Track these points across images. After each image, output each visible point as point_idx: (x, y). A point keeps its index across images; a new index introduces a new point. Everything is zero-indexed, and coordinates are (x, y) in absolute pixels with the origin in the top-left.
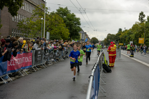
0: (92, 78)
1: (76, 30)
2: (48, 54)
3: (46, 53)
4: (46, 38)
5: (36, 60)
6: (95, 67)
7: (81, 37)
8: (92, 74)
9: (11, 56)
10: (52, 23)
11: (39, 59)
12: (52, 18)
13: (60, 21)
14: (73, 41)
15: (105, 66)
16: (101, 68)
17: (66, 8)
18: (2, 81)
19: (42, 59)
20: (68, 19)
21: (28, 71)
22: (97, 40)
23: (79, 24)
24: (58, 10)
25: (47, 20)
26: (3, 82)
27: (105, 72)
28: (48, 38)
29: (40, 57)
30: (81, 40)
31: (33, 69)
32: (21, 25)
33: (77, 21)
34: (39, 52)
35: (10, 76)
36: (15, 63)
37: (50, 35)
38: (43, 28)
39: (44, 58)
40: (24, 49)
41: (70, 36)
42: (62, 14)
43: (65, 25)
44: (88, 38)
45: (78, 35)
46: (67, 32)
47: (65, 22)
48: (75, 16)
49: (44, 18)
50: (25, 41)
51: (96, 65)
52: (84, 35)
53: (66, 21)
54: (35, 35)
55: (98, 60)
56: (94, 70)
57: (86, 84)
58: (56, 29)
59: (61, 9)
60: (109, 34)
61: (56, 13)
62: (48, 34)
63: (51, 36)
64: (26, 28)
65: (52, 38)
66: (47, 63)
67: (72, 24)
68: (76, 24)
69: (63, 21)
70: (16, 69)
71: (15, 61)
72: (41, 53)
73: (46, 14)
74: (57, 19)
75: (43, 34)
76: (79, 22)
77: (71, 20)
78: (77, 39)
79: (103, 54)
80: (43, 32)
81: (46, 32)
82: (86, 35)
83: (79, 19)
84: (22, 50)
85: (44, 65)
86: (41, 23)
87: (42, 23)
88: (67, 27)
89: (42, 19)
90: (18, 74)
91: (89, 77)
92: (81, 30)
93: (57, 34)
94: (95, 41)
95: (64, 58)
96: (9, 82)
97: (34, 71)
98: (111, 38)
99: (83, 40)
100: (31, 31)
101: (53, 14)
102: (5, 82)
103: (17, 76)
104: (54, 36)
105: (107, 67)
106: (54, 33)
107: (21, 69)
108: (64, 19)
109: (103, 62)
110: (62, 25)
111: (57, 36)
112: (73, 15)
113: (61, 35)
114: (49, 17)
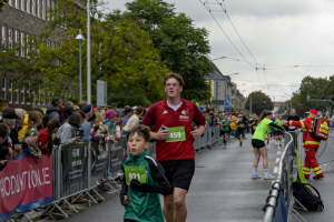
1: (193, 72)
2: (104, 156)
3: (98, 153)
4: (94, 102)
5: (67, 180)
7: (213, 92)
10: (113, 51)
11: (74, 174)
12: (114, 33)
15: (299, 189)
16: (287, 199)
19: (85, 173)
20: (168, 34)
21: (42, 217)
23: (204, 48)
24: (130, 6)
25: (96, 40)
27: (300, 210)
28: (101, 101)
29: (78, 167)
30: (215, 102)
31: (56, 210)
32: (10, 62)
33: (199, 41)
34: (77, 152)
37: (109, 89)
38: (84, 68)
39: (93, 172)
40: (25, 146)
42: (147, 18)
43: (157, 56)
44: (238, 94)
45: (203, 86)
47: (157, 43)
48: (189, 22)
49: (85, 35)
52: (222, 84)
53: (160, 41)
54: (59, 91)
55: (278, 170)
58: (129, 70)
60: (308, 79)
61: (126, 15)
62: (101, 86)
63: (113, 95)
64: (27, 71)
66: (103, 188)
67: (181, 51)
68: (193, 49)
69: (150, 42)
72: (82, 152)
73: (92, 20)
74: (131, 35)
75: (85, 89)
76: (205, 43)
77: (176, 37)
78: (200, 99)
81: (94, 82)
82: (231, 85)
83: (204, 32)
84: (19, 146)
85: (92, 192)
86: (76, 53)
87: (80, 50)
88: (163, 59)
89: (79, 37)
92: (210, 68)
93: (131, 86)
94: (260, 104)
97: (61, 218)
98: (314, 92)
99: (221, 102)
100: (46, 80)
101: (114, 18)
104: (122, 95)
105: (308, 193)
106: (121, 85)
107: (18, 210)
108: (153, 35)
109: (295, 176)
110: (149, 54)
111: (131, 91)
112: (184, 21)
113: (147, 90)
114: (103, 32)
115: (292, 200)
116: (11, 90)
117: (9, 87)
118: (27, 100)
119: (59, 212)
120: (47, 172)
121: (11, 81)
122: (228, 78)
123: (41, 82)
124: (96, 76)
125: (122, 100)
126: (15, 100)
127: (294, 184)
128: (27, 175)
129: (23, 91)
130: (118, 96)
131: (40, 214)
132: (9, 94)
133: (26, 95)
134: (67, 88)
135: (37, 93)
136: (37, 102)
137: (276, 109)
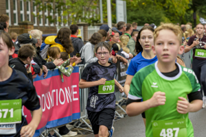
37: (129, 8)
54: (80, 12)
62: (121, 5)
63: (133, 14)
75: (105, 9)
93: (149, 4)
104: (141, 13)
106: (139, 4)
107: (48, 127)
111: (150, 9)
113: (164, 8)
116: (35, 13)
117: (33, 10)
118: (51, 22)
119: (87, 127)
120: (75, 89)
121: (34, 5)
123: (63, 4)
125: (141, 18)
126: (39, 22)
128: (55, 93)
129: (46, 14)
130: (137, 15)
132: (33, 17)
133: (50, 17)
134: (88, 10)
135: (59, 15)
136: (60, 24)
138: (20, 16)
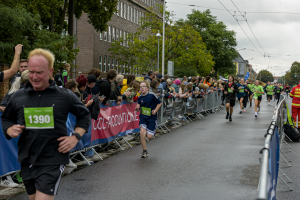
0: (266, 153)
1: (226, 57)
2: (171, 105)
4: (166, 73)
6: (271, 132)
7: (237, 70)
8: (267, 146)
9: (98, 110)
10: (178, 42)
12: (179, 33)
13: (194, 39)
14: (222, 79)
15: (288, 129)
16: (280, 133)
17: (208, 12)
18: (82, 159)
19: (159, 114)
20: (212, 33)
21: (134, 140)
22: (270, 75)
23: (233, 42)
24: (190, 17)
25: (168, 37)
26: (84, 162)
28: (170, 73)
30: (239, 76)
32: (117, 49)
33: (230, 39)
35: (98, 150)
36: (106, 125)
37: (175, 67)
38: (161, 53)
39: (164, 114)
40: (124, 97)
41: (216, 68)
42: (199, 24)
43: (205, 47)
44: (253, 71)
45: (231, 66)
46: (208, 60)
47: (205, 39)
48: (224, 27)
49: (161, 34)
50: (125, 81)
51: (272, 127)
52: (243, 65)
53: (207, 38)
54: (145, 67)
55: (275, 117)
56: (269, 137)
57: (250, 167)
58: (187, 55)
59: (197, 13)
60: (296, 63)
61: (187, 22)
62: (171, 64)
63: (177, 70)
64: (127, 54)
65: (178, 74)
66: (169, 124)
67: (219, 44)
68: (226, 44)
69: (200, 38)
70: (108, 136)
71: (106, 120)
73: (166, 24)
74: (188, 34)
75: (161, 66)
76: (234, 40)
77: (216, 36)
78: (229, 73)
79: (284, 103)
80: (161, 61)
81: (166, 62)
82: (248, 66)
83: (233, 33)
84: (120, 98)
85: (163, 127)
86: (156, 44)
87: (158, 42)
88: (208, 49)
89: (158, 35)
90: (112, 146)
91: (261, 152)
92: (236, 55)
93: (189, 64)
94: (265, 77)
95: (204, 114)
96: (96, 162)
98: (299, 71)
99: (242, 76)
100: (137, 59)
101: (180, 23)
102: (88, 161)
103: (112, 151)
104: (183, 69)
105: (293, 131)
106: (182, 64)
107: (119, 135)
108: (202, 34)
109: (285, 121)
110: (200, 46)
111: (189, 68)
112: (221, 26)
113: (198, 67)
114: (172, 32)
115: (283, 135)
118: (126, 72)
122: (247, 61)
123: (135, 61)
124: (168, 58)
125: (183, 72)
127: (285, 125)
128: (124, 115)
129: (124, 66)
130: (180, 71)
131: (132, 138)
134: (150, 65)
137: (275, 81)
138: (108, 67)
